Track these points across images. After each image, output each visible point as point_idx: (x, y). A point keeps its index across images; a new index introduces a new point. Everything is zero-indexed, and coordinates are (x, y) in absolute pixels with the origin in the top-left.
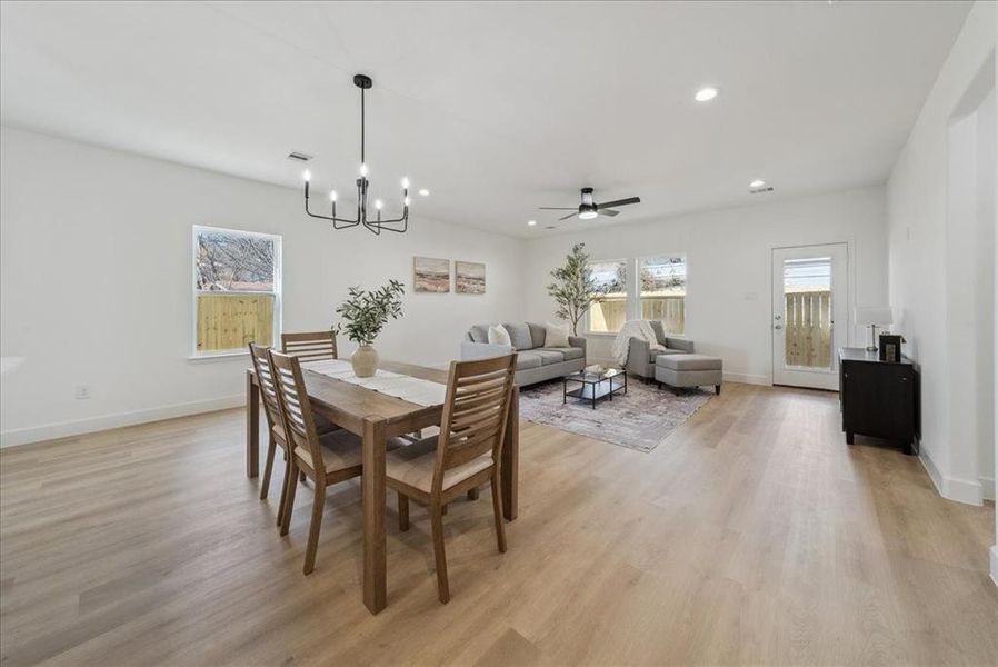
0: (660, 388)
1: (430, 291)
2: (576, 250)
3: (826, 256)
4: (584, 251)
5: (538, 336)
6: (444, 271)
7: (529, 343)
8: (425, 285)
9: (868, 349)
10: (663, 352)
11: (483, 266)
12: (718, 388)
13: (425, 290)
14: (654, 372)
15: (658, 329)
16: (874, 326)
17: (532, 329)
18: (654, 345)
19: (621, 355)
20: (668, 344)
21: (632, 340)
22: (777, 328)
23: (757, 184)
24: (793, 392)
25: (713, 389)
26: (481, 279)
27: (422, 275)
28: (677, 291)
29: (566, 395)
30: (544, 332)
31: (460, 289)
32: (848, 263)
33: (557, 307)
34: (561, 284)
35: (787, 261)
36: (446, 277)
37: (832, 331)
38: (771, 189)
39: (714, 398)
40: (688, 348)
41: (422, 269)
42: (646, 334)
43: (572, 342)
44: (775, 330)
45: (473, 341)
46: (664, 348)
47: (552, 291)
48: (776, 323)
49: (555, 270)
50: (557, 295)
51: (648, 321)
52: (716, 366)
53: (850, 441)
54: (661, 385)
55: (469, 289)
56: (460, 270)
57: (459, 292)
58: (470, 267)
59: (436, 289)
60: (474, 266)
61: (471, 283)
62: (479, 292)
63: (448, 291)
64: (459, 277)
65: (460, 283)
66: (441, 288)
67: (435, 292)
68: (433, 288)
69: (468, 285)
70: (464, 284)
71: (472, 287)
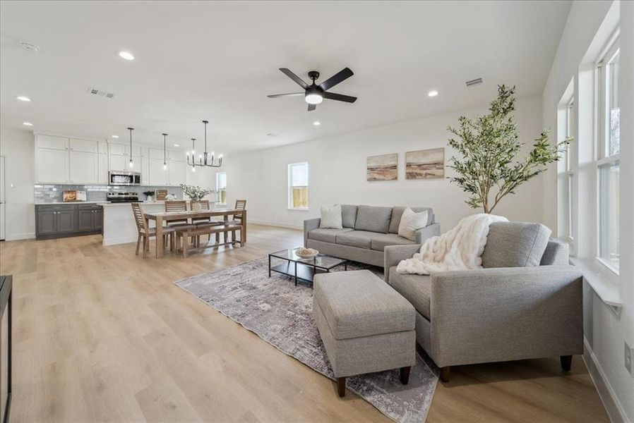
1: (379, 180)
6: (393, 163)
8: (376, 176)
11: (441, 150)
13: (375, 179)
26: (439, 164)
27: (372, 169)
31: (411, 176)
36: (395, 167)
41: (373, 165)
55: (420, 175)
56: (411, 160)
57: (408, 178)
58: (421, 154)
59: (384, 178)
60: (425, 153)
61: (425, 169)
62: (433, 176)
63: (396, 178)
64: (408, 165)
65: (410, 171)
66: (389, 177)
67: (384, 180)
68: (381, 177)
69: (418, 171)
70: (416, 171)
71: (424, 172)
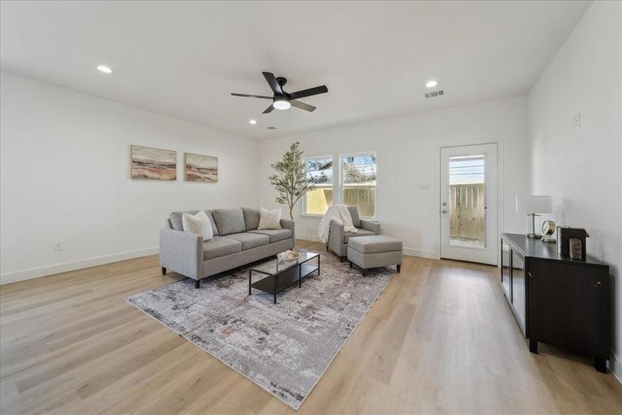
0: (351, 267)
1: (152, 178)
2: (293, 147)
3: (481, 154)
4: (299, 149)
5: (251, 220)
6: (171, 161)
7: (242, 226)
8: (146, 173)
9: (529, 237)
10: (355, 235)
11: (216, 159)
12: (399, 267)
13: (146, 177)
14: (346, 253)
15: (353, 212)
16: (534, 215)
17: (245, 214)
18: (349, 227)
19: (323, 236)
20: (360, 225)
21: (332, 223)
22: (444, 212)
23: (432, 84)
24: (457, 266)
25: (394, 267)
26: (214, 170)
27: (140, 163)
28: (374, 183)
29: (250, 286)
30: (258, 216)
31: (190, 178)
32: (498, 160)
33: (278, 194)
34: (282, 176)
35: (451, 158)
36: (173, 166)
37: (485, 215)
38: (441, 93)
39: (395, 276)
40: (376, 230)
41: (142, 158)
42: (345, 218)
43: (283, 224)
44: (442, 214)
45: (172, 228)
46: (356, 230)
47: (274, 181)
48: (443, 208)
49: (275, 163)
50: (278, 184)
51: (346, 206)
52: (397, 248)
53: (533, 349)
54: (351, 265)
55: (200, 178)
56: (190, 161)
57: (188, 180)
58: (200, 159)
59: (160, 177)
60: (205, 158)
61: (203, 173)
62: (210, 180)
63: (175, 179)
64: (188, 167)
65: (190, 173)
66: (165, 176)
67: (159, 179)
68: (156, 175)
69: (198, 174)
70: (195, 174)
71: (203, 175)
